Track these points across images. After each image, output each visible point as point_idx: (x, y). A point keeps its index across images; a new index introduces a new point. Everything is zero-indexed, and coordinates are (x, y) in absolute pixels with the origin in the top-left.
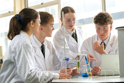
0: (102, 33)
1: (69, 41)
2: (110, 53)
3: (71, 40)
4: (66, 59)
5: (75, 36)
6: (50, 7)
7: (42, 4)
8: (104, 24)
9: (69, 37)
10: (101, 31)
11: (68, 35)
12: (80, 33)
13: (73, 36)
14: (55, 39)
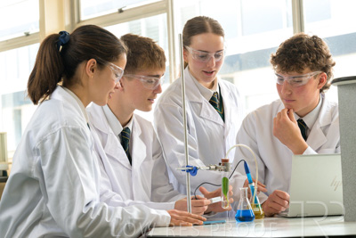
1: (202, 115)
3: (208, 113)
4: (189, 170)
5: (217, 103)
9: (201, 104)
11: (199, 97)
12: (232, 95)
13: (212, 102)
14: (160, 112)
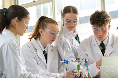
0: (100, 35)
1: (73, 44)
2: (111, 55)
4: (65, 62)
6: (42, 5)
7: (34, 2)
8: (102, 25)
10: (99, 32)
